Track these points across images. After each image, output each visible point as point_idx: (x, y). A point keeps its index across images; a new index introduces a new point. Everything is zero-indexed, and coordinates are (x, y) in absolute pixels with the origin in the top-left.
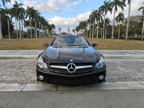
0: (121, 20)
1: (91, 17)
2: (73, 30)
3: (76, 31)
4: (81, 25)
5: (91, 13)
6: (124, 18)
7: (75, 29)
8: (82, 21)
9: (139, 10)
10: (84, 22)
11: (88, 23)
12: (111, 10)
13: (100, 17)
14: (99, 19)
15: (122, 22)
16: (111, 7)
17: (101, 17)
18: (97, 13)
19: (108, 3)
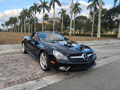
0: (47, 20)
1: (22, 14)
2: (2, 25)
3: (5, 26)
4: (11, 21)
5: (22, 11)
6: (48, 18)
7: (4, 24)
8: (12, 17)
9: (59, 14)
10: (14, 18)
11: (19, 19)
12: (40, 11)
13: (30, 15)
14: (30, 17)
15: (48, 21)
16: (40, 9)
17: (32, 16)
18: (28, 12)
19: (37, 5)
